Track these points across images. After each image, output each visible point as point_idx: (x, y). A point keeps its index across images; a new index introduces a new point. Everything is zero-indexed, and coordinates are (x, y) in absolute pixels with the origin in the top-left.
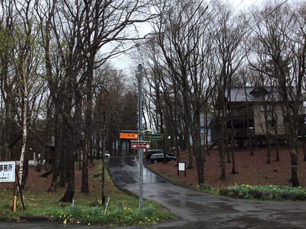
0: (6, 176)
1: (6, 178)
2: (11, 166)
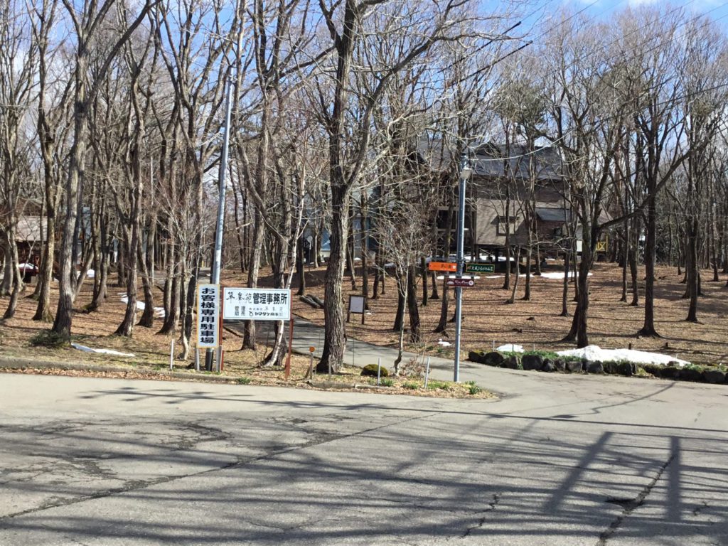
0: (277, 311)
1: (277, 314)
2: (284, 297)
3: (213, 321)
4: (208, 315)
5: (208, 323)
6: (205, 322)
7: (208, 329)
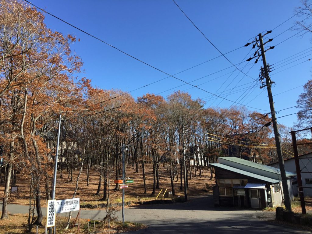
1: (75, 208)
2: (77, 201)
3: (53, 215)
4: (51, 213)
5: (51, 216)
6: (50, 216)
7: (51, 219)
